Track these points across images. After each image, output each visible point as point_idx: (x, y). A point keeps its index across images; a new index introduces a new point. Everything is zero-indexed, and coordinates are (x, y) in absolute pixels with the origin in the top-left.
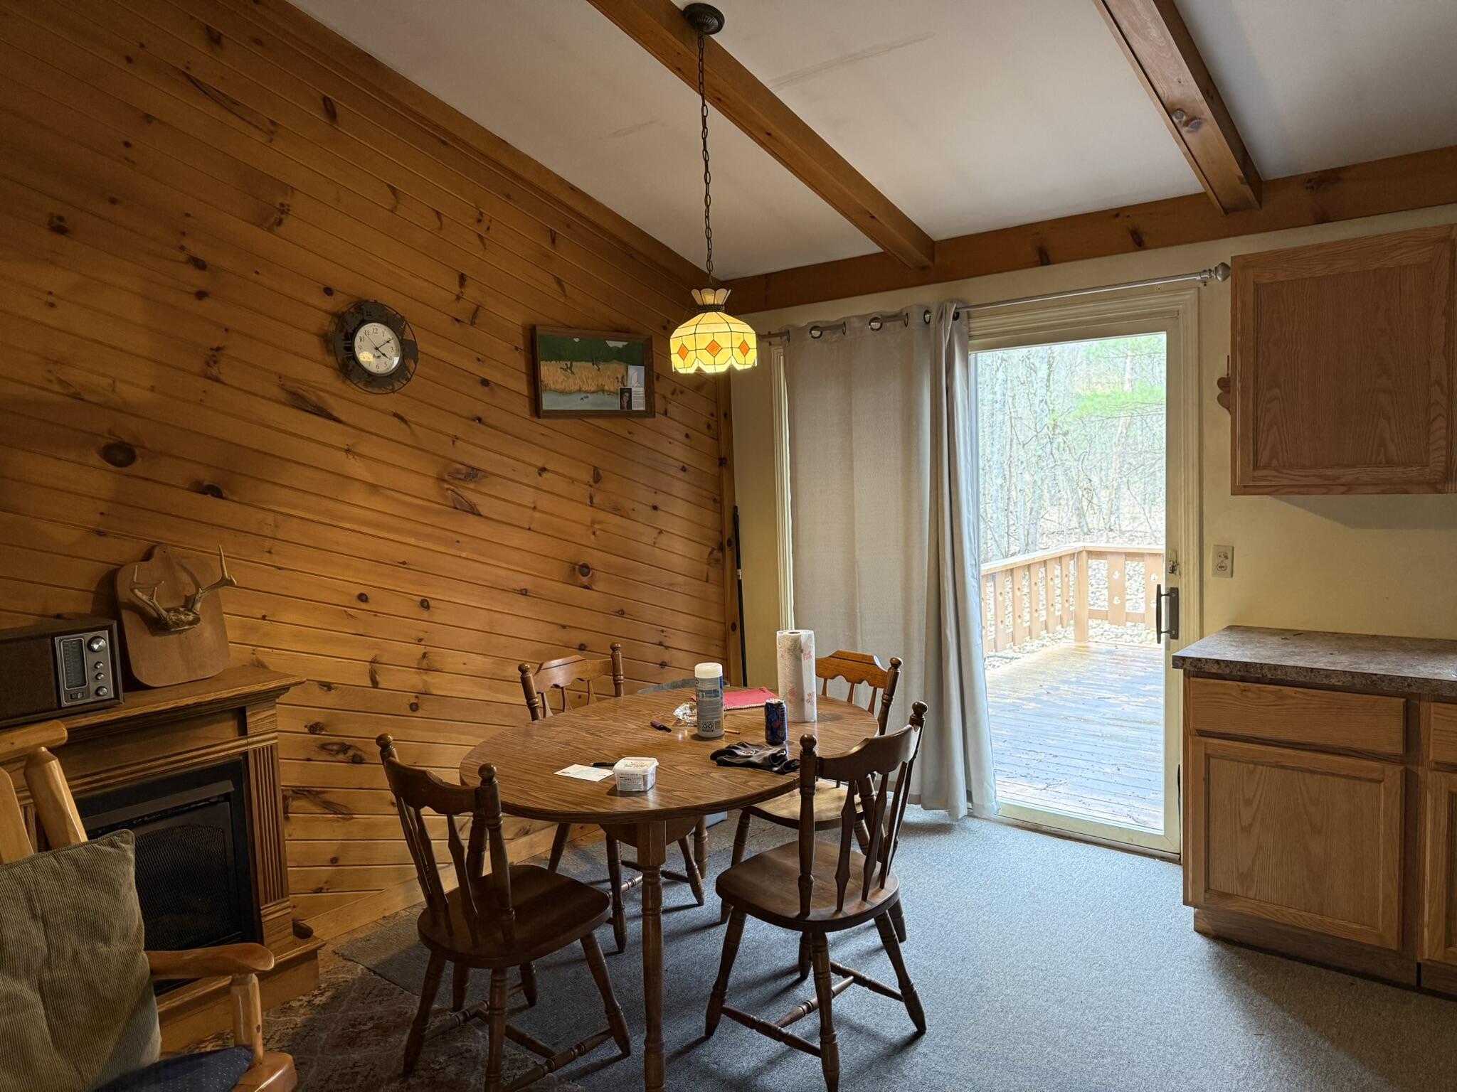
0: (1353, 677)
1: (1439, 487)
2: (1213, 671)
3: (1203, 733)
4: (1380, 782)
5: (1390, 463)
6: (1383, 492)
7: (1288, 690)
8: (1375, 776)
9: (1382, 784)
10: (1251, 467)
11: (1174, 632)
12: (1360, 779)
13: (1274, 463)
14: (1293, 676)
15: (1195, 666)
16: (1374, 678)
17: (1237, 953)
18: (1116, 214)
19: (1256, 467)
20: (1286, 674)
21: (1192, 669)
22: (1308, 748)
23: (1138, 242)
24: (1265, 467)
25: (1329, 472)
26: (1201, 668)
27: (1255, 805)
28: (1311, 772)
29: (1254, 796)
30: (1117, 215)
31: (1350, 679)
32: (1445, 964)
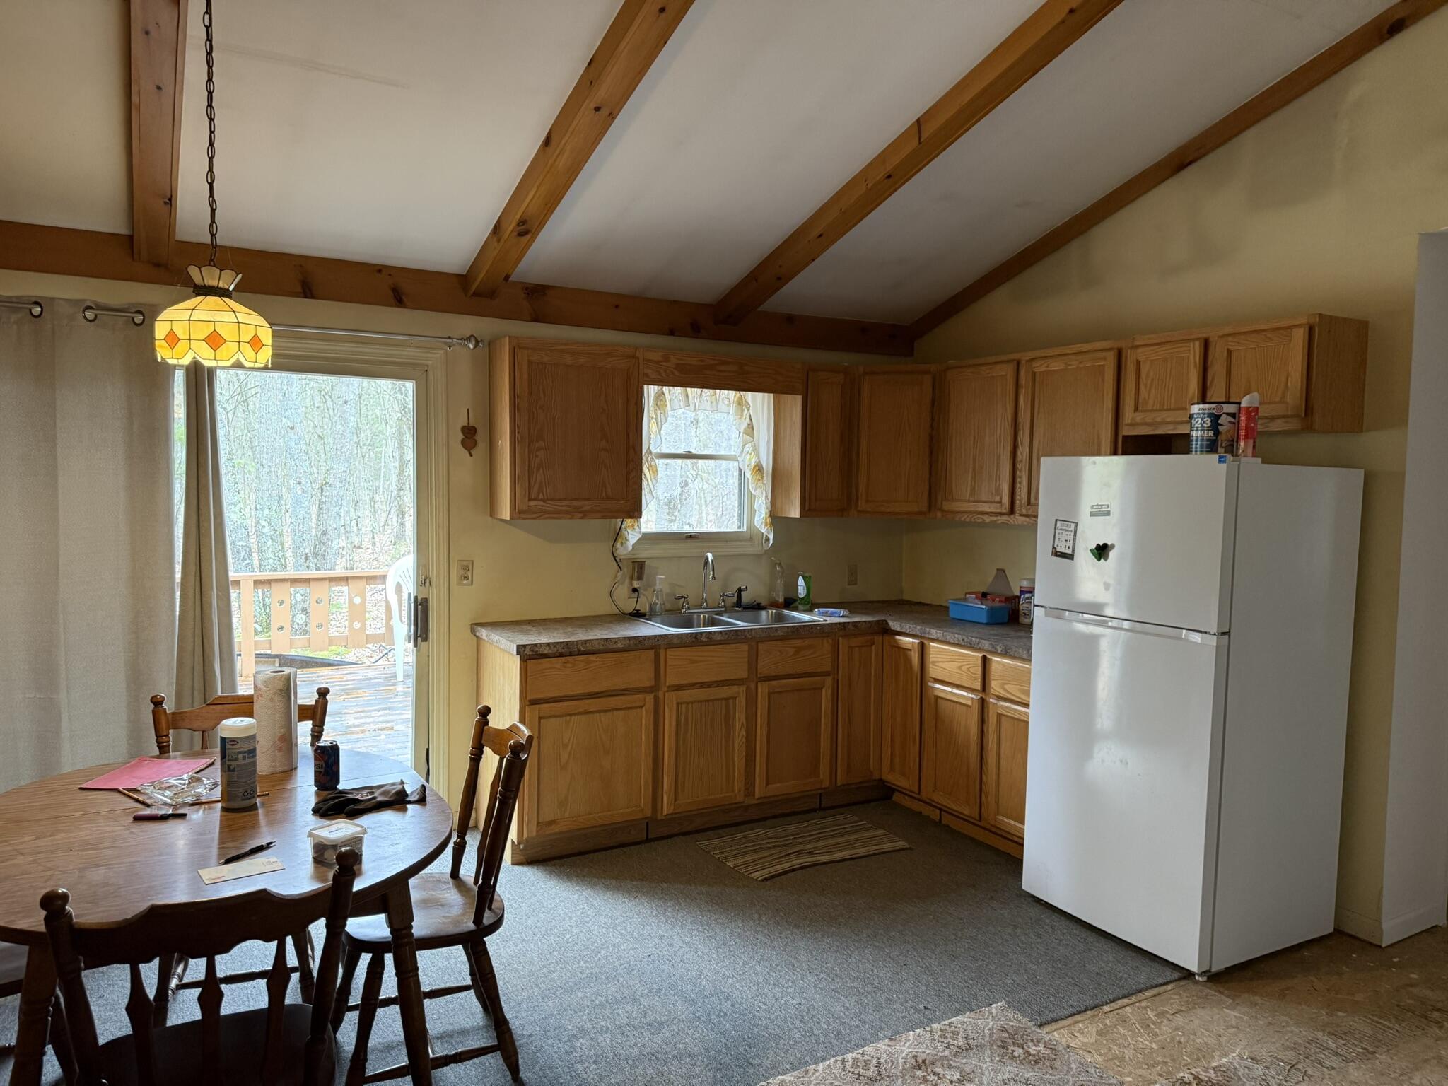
0: (629, 640)
1: (632, 514)
2: (546, 652)
3: (534, 702)
4: (642, 707)
5: (608, 498)
6: (602, 518)
7: (592, 657)
8: (638, 704)
9: (644, 709)
10: (527, 499)
11: (424, 636)
12: (631, 708)
13: (541, 496)
14: (597, 647)
15: (533, 651)
16: (641, 639)
17: (554, 865)
18: (380, 269)
19: (530, 500)
20: (592, 646)
21: (531, 653)
22: (599, 695)
23: (399, 299)
24: (536, 499)
25: (574, 503)
26: (537, 651)
27: (570, 746)
28: (605, 711)
29: (569, 740)
30: (380, 271)
31: (628, 642)
32: (676, 813)
